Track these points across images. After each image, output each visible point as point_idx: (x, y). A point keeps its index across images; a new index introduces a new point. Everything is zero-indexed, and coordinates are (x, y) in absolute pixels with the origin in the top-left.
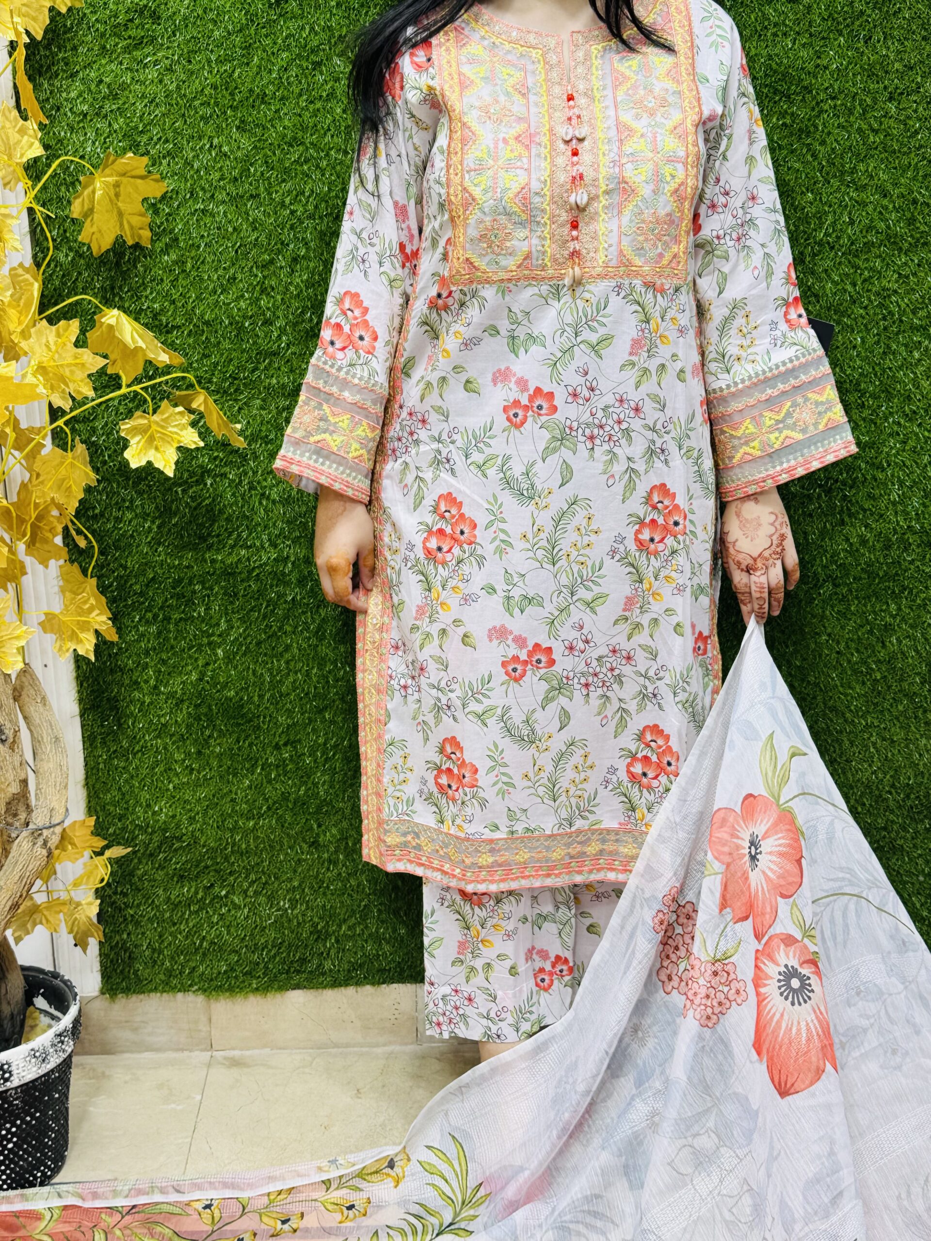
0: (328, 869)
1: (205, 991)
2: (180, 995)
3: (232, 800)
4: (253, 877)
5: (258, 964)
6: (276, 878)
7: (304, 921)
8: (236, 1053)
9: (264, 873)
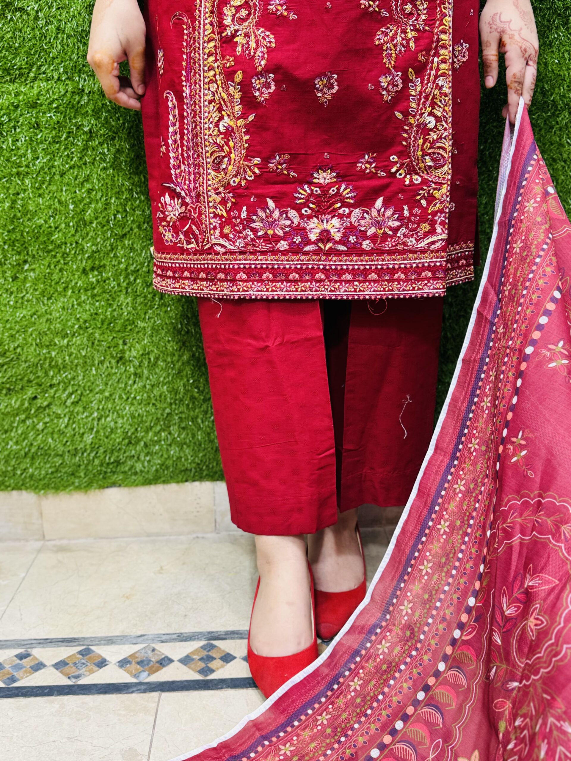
0: (135, 382)
1: (36, 488)
2: (15, 493)
3: (47, 320)
4: (70, 389)
5: (79, 466)
6: (91, 391)
7: (116, 428)
8: (64, 542)
9: (79, 386)
